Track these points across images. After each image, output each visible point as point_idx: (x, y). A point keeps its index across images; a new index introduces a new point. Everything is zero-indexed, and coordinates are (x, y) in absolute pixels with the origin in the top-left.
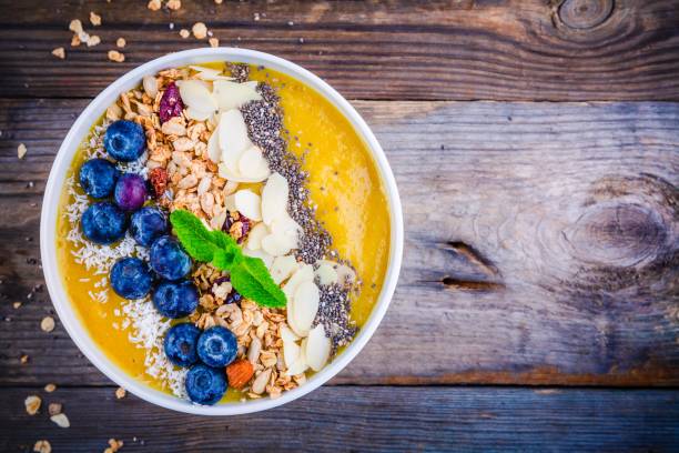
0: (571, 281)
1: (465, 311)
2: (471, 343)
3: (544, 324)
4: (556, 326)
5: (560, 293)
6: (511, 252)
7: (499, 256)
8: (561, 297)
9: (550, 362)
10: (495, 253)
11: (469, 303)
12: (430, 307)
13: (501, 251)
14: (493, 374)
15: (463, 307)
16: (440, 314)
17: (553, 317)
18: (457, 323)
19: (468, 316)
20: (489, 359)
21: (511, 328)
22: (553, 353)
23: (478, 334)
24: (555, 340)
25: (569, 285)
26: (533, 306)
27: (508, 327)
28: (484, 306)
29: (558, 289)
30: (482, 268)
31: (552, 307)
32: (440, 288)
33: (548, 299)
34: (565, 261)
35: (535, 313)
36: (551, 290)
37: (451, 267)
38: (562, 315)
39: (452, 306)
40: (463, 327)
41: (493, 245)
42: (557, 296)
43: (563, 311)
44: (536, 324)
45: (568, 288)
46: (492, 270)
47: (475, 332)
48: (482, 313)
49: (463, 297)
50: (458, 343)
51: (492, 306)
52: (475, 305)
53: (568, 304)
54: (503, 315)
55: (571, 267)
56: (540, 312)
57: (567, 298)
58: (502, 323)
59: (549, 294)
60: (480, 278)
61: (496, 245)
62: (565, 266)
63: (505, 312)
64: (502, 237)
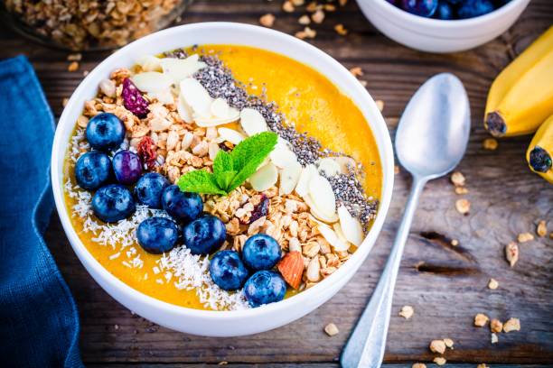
0: (547, 266)
1: (441, 293)
2: (449, 323)
3: (523, 306)
4: (535, 308)
5: (536, 278)
6: (484, 241)
7: (473, 244)
8: (538, 281)
9: (532, 340)
10: (468, 242)
11: (445, 286)
12: (405, 290)
13: (474, 240)
14: (474, 352)
15: (439, 290)
16: (416, 296)
17: (530, 299)
18: (434, 304)
19: (444, 298)
20: (469, 337)
21: (490, 309)
22: (534, 332)
23: (456, 315)
24: (534, 321)
25: (543, 269)
26: (510, 289)
27: (486, 308)
28: (460, 289)
29: (535, 274)
30: (455, 255)
31: (529, 289)
32: (415, 273)
33: (524, 283)
34: (538, 248)
35: (513, 296)
36: (527, 275)
37: (425, 254)
38: (540, 297)
39: (428, 289)
40: (442, 308)
41: (466, 235)
42: (533, 280)
43: (541, 293)
44: (514, 306)
45: (544, 273)
46: (468, 258)
47: (453, 313)
48: (459, 296)
49: (439, 281)
50: (437, 323)
51: (469, 289)
52: (451, 288)
53: (545, 287)
54: (481, 298)
55: (545, 254)
56: (517, 295)
57: (544, 282)
58: (480, 304)
59: (525, 278)
60: (455, 265)
61: (469, 235)
62: (539, 253)
63: (482, 295)
64: (474, 228)
